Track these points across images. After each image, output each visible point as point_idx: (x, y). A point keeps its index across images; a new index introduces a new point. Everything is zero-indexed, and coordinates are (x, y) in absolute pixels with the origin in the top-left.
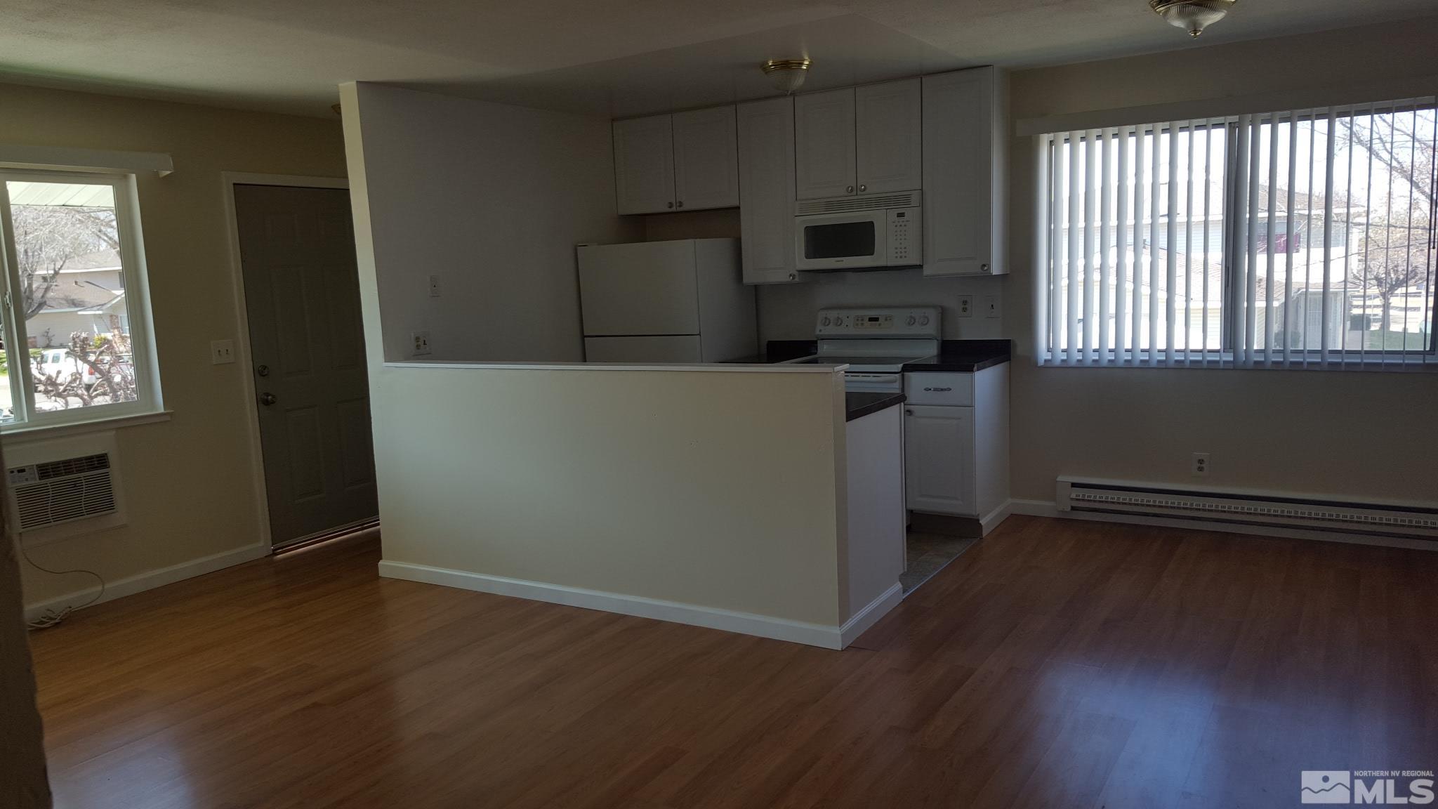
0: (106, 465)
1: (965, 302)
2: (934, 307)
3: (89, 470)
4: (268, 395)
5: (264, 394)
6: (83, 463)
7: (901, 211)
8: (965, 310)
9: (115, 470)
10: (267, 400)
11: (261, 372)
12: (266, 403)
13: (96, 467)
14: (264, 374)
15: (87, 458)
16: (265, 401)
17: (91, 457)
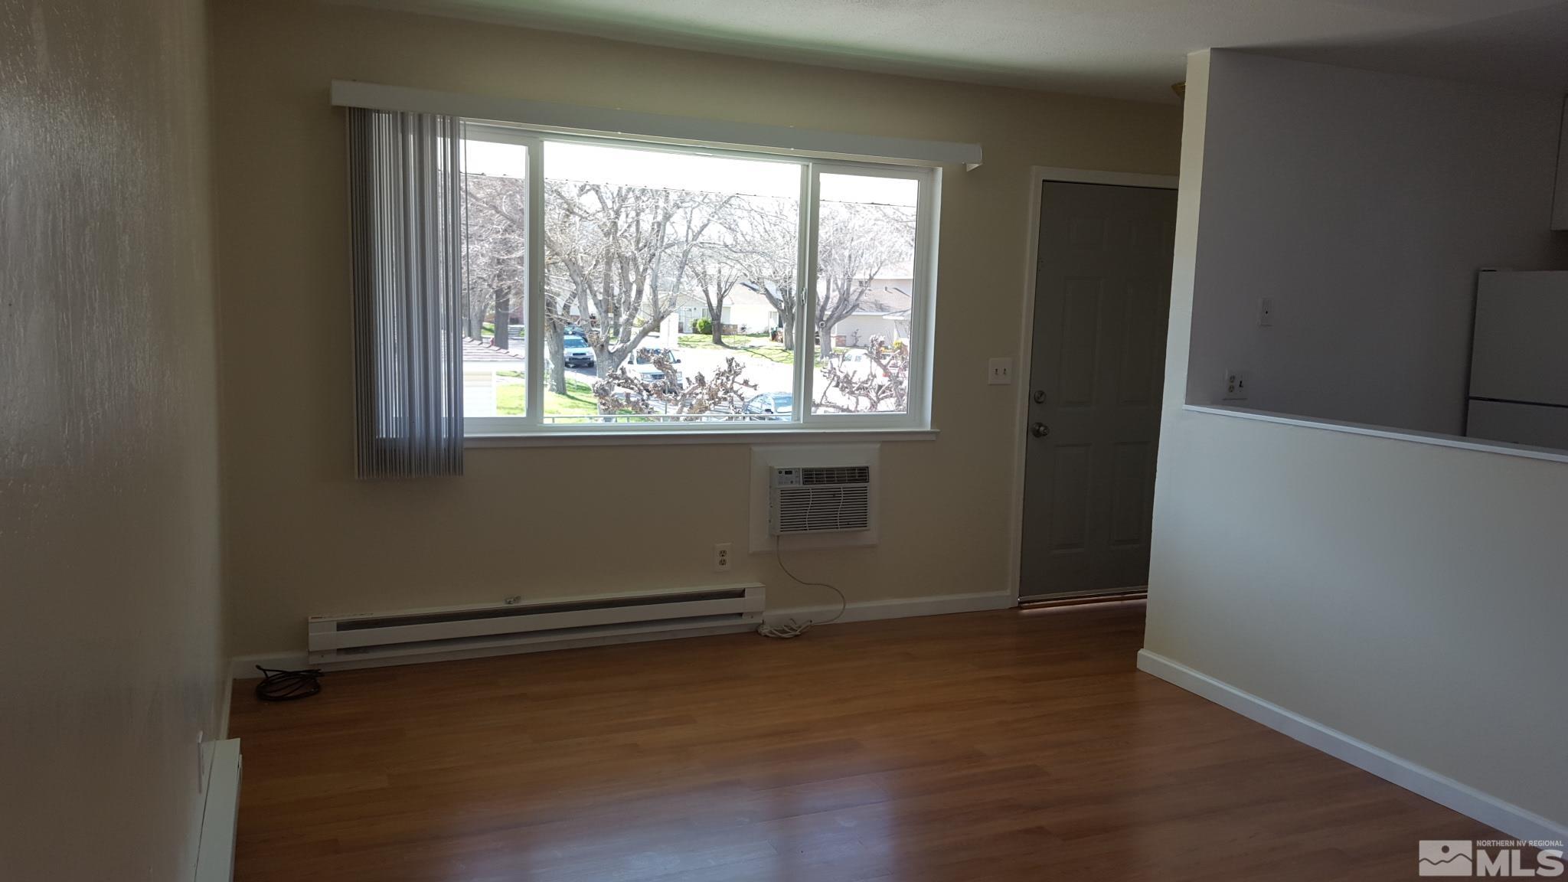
0: (866, 479)
3: (850, 481)
4: (1040, 425)
5: (1038, 423)
6: (845, 473)
9: (874, 485)
10: (1038, 431)
11: (1037, 398)
12: (1037, 434)
13: (857, 480)
14: (1040, 401)
15: (848, 469)
16: (1036, 432)
17: (853, 469)
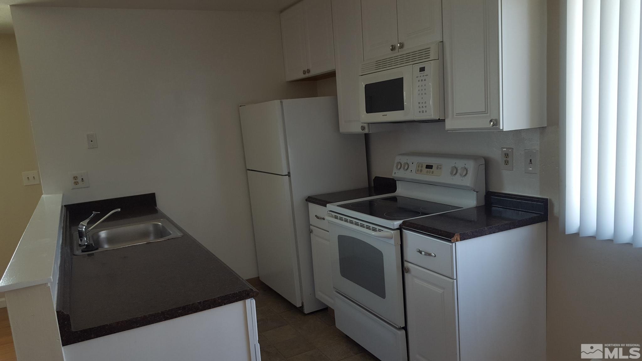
1: (507, 155)
2: (475, 158)
7: (422, 65)
8: (506, 163)
